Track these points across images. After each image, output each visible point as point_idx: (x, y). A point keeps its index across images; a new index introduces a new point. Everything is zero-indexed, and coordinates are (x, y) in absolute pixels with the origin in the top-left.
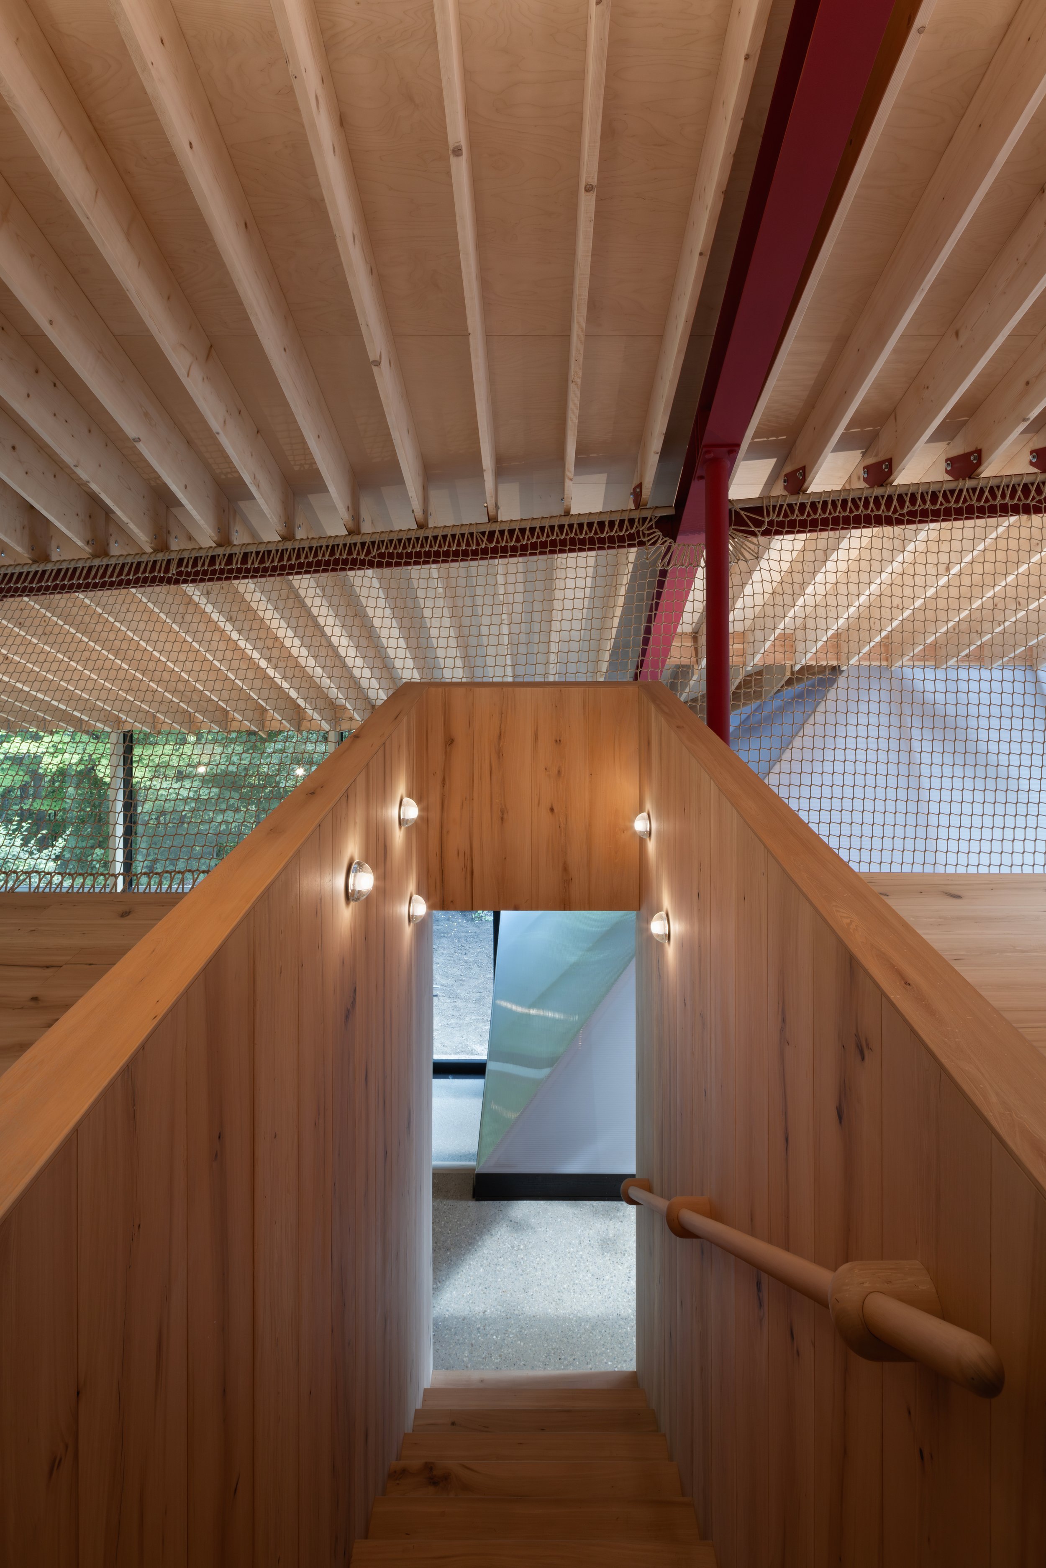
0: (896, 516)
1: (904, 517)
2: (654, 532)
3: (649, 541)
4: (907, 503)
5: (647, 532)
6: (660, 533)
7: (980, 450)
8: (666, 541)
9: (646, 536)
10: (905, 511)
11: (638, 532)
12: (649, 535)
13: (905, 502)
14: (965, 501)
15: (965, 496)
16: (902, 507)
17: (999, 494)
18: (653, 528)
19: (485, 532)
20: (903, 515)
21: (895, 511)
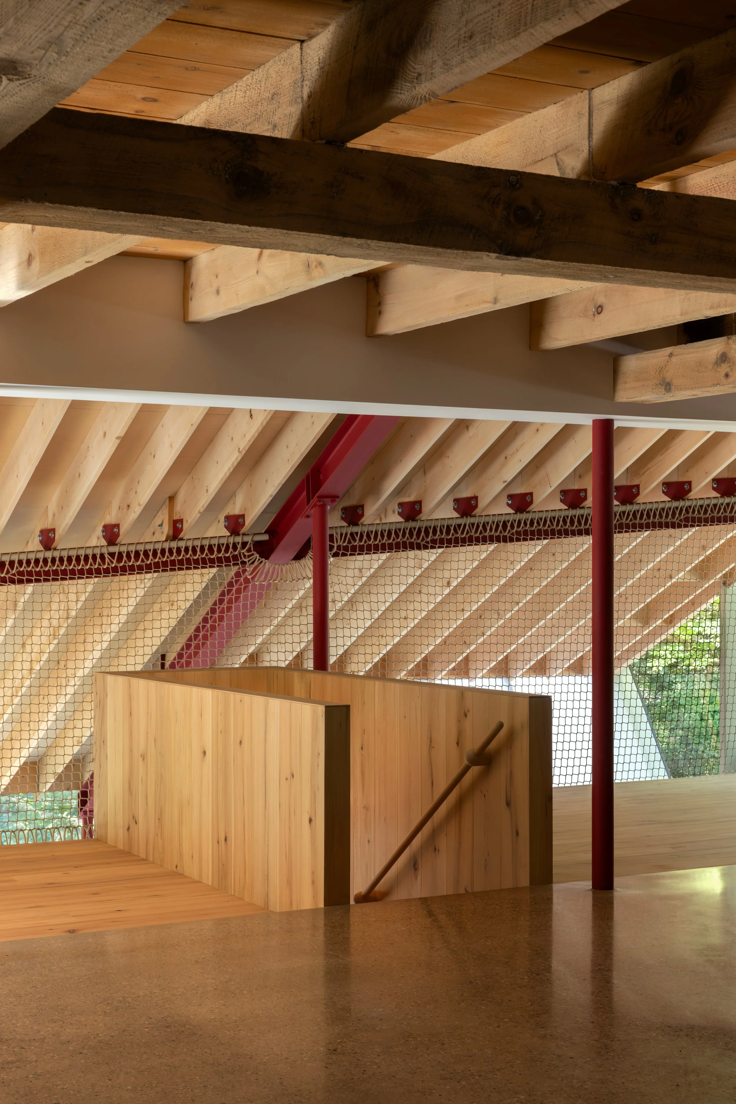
0: (424, 542)
1: (429, 544)
2: (253, 554)
3: (249, 561)
4: (431, 534)
5: (247, 554)
6: (258, 555)
7: (477, 497)
8: (262, 562)
9: (247, 556)
10: (429, 539)
11: (240, 554)
12: (249, 556)
13: (429, 533)
14: (468, 533)
15: (468, 530)
16: (427, 536)
17: (488, 528)
18: (251, 551)
19: (115, 553)
20: (427, 542)
21: (423, 540)
